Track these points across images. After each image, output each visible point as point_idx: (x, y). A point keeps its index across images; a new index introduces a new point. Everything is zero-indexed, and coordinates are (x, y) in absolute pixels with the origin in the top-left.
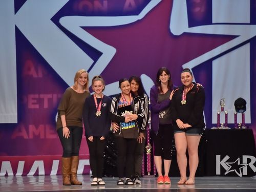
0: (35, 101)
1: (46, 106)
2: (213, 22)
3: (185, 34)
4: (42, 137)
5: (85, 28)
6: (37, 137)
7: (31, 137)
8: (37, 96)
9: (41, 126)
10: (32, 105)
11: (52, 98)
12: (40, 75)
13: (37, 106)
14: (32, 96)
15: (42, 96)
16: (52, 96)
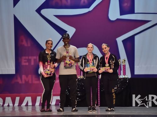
0: (26, 61)
1: (32, 63)
2: (135, 12)
3: (118, 20)
4: (30, 82)
5: (57, 16)
6: (27, 83)
7: (23, 82)
8: (27, 58)
9: (30, 76)
10: (24, 63)
11: (36, 59)
12: (29, 45)
13: (27, 64)
14: (24, 58)
15: (30, 58)
16: (37, 58)
